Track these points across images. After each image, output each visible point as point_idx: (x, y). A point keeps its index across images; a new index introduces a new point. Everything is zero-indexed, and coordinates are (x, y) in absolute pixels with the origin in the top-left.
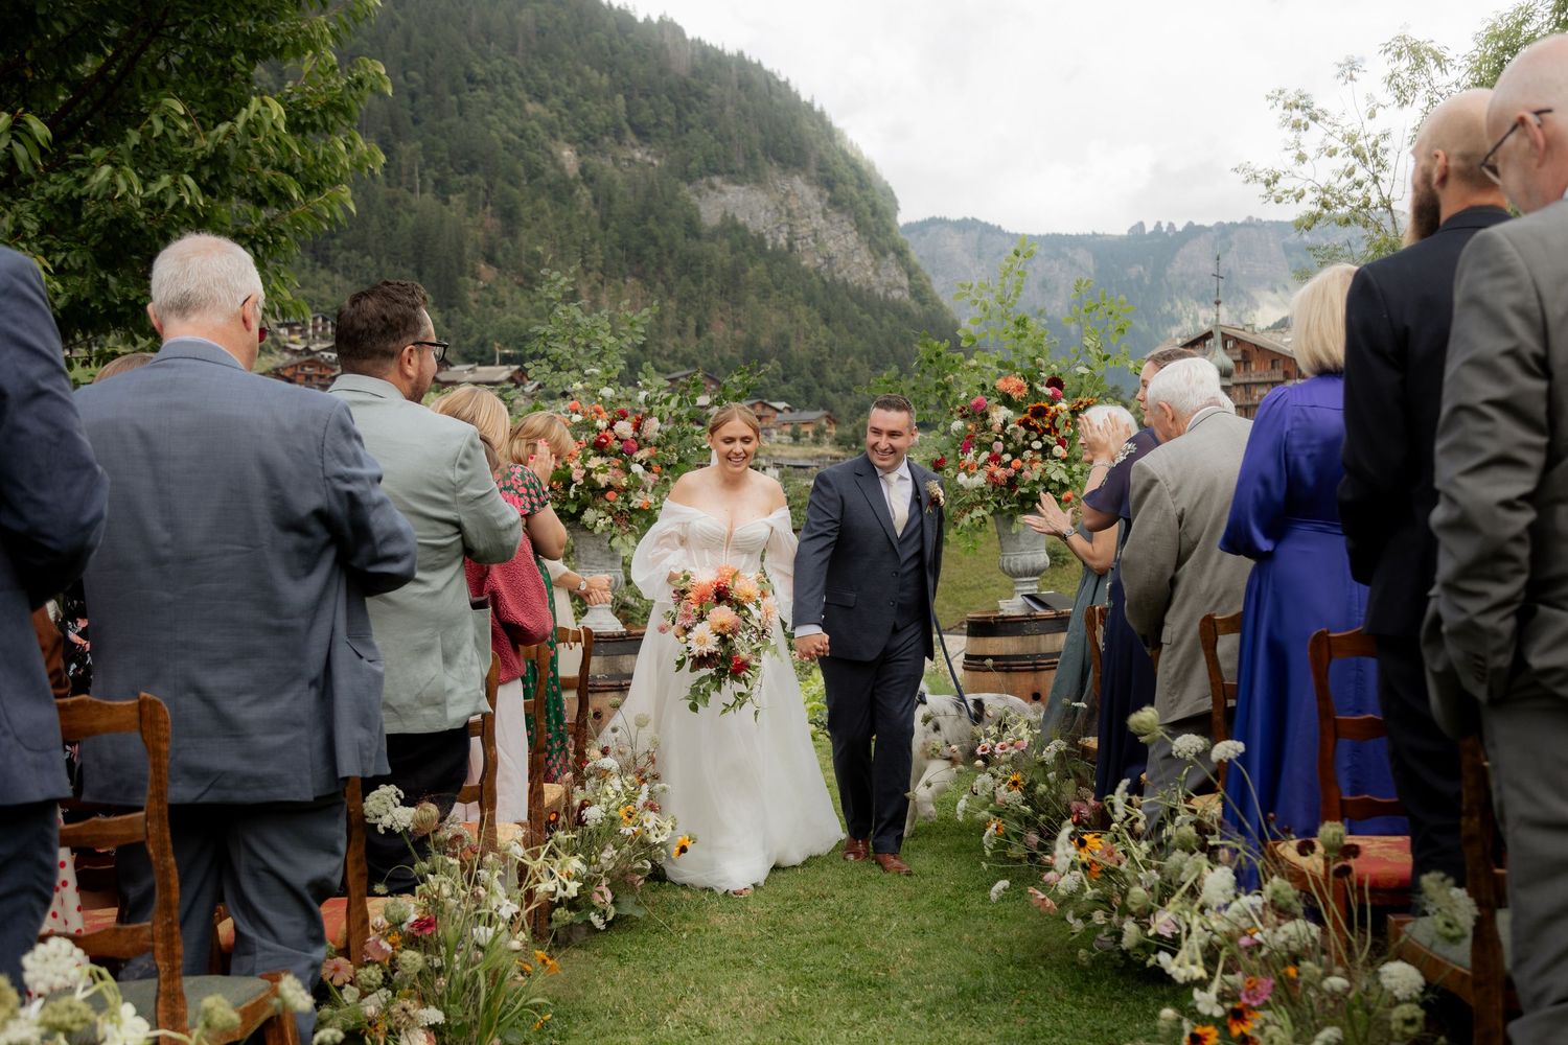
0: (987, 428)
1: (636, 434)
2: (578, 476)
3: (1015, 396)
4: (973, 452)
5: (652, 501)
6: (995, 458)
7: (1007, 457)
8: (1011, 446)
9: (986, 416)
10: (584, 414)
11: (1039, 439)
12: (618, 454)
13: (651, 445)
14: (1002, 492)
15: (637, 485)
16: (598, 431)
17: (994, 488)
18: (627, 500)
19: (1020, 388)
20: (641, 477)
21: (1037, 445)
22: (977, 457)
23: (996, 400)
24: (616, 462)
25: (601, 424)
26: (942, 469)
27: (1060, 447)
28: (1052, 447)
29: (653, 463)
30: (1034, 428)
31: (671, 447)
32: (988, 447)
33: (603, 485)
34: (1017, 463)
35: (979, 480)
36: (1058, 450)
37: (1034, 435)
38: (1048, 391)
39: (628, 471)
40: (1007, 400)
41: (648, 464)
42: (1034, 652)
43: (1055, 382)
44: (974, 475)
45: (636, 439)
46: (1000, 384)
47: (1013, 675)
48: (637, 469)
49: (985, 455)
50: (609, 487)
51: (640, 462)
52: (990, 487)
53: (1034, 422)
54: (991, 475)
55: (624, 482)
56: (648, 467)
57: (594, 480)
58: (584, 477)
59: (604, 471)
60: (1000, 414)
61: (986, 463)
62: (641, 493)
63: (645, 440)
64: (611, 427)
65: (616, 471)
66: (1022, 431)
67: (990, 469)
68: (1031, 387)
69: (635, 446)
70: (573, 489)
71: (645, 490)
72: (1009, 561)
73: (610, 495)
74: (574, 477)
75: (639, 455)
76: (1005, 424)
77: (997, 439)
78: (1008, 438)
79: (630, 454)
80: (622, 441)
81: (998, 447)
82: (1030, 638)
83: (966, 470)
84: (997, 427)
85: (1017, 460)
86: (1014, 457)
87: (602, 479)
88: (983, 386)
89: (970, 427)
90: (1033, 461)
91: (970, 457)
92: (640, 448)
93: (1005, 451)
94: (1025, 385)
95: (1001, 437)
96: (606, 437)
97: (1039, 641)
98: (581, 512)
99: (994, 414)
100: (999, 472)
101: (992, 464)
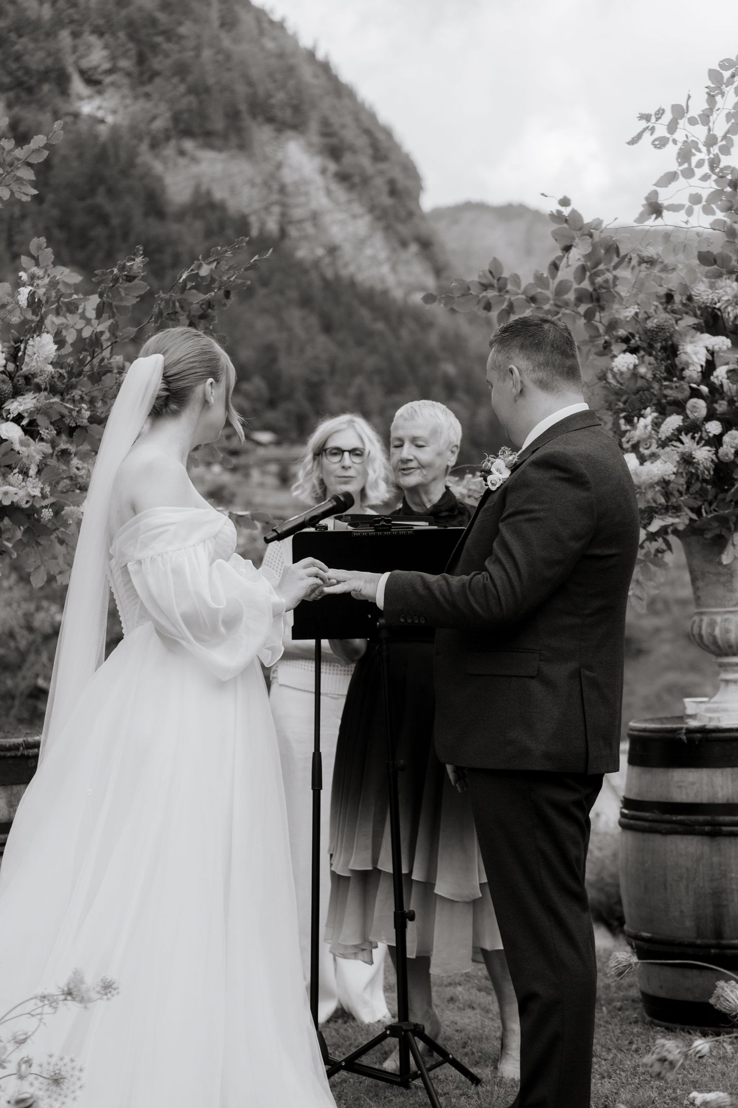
0: (674, 371)
1: (11, 367)
3: (730, 313)
4: (650, 415)
5: (37, 492)
6: (692, 428)
7: (714, 427)
8: (722, 406)
9: (673, 350)
13: (38, 389)
14: (702, 493)
17: (689, 484)
20: (17, 447)
22: (657, 425)
23: (690, 320)
29: (42, 421)
31: (77, 393)
32: (679, 407)
34: (735, 437)
35: (663, 467)
40: (712, 323)
41: (32, 423)
44: (654, 456)
45: (11, 376)
46: (702, 291)
48: (12, 431)
49: (674, 421)
51: (18, 419)
52: (682, 481)
54: (687, 460)
56: (31, 431)
60: (698, 349)
61: (676, 437)
62: (15, 477)
63: (28, 379)
67: (681, 448)
69: (8, 387)
71: (25, 473)
72: (712, 624)
75: (15, 406)
76: (710, 367)
77: (695, 393)
78: (716, 392)
81: (698, 408)
83: (635, 448)
84: (694, 372)
85: (734, 432)
86: (727, 428)
88: (669, 297)
89: (644, 369)
91: (644, 424)
92: (17, 393)
93: (710, 417)
95: (704, 389)
99: (689, 347)
100: (703, 454)
101: (686, 439)
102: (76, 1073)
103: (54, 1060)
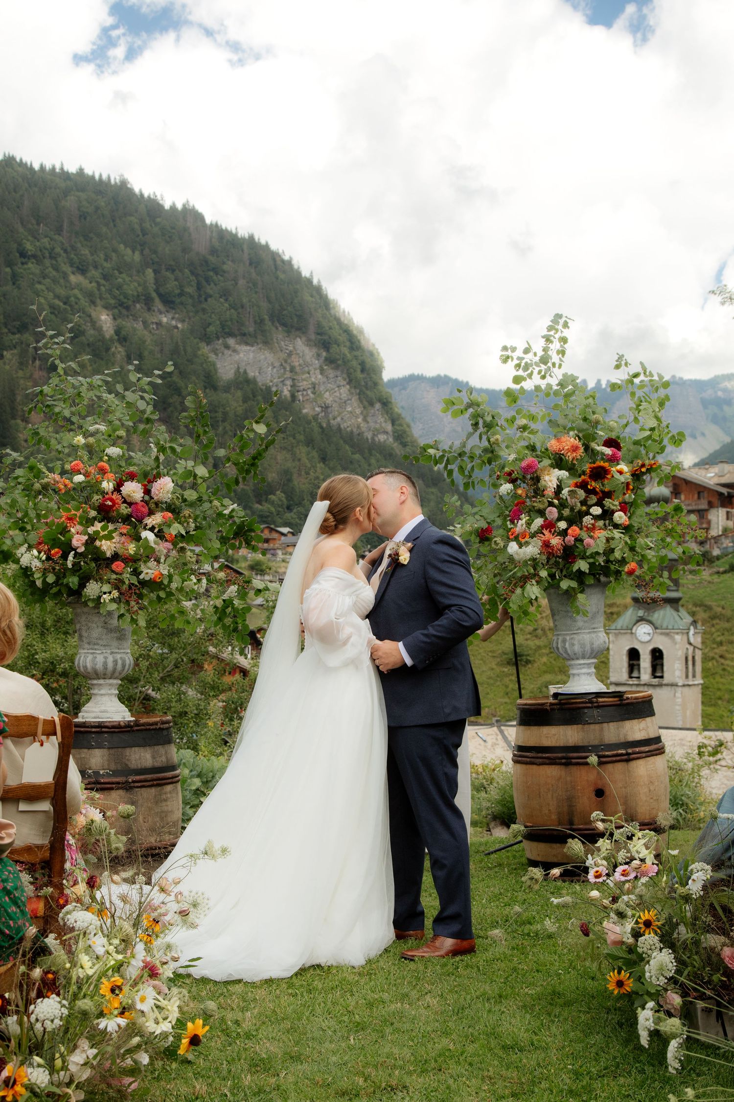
0: (538, 492)
1: (147, 498)
2: (78, 541)
3: (570, 456)
4: (524, 518)
5: (166, 572)
6: (549, 525)
7: (562, 525)
8: (566, 512)
9: (537, 479)
10: (86, 475)
11: (599, 504)
12: (126, 519)
13: (163, 510)
14: (557, 564)
15: (149, 554)
16: (103, 493)
17: (548, 559)
18: (136, 573)
19: (575, 449)
20: (152, 545)
21: (597, 511)
22: (529, 524)
23: (547, 462)
24: (125, 529)
25: (108, 485)
26: (488, 539)
27: (621, 514)
28: (613, 512)
29: (167, 530)
30: (593, 492)
31: (186, 513)
32: (541, 513)
33: (108, 555)
34: (574, 530)
35: (532, 550)
36: (620, 517)
37: (594, 499)
38: (608, 451)
39: (138, 538)
40: (559, 462)
41: (160, 531)
42: (596, 743)
43: (611, 443)
44: (527, 543)
45: (147, 503)
46: (553, 444)
47: (574, 769)
48: (149, 536)
49: (539, 522)
50: (116, 556)
51: (152, 529)
52: (544, 557)
53: (593, 484)
54: (546, 544)
55: (132, 548)
56: (160, 535)
57: (98, 549)
58: (86, 544)
59: (109, 537)
60: (551, 478)
61: (540, 531)
62: (152, 563)
63: (156, 504)
64: (118, 489)
65: (123, 539)
66: (581, 493)
67: (544, 538)
68: (587, 448)
69: (145, 510)
70: (71, 557)
71: (158, 561)
72: (564, 641)
73: (117, 566)
74: (75, 543)
75: (150, 521)
76: (559, 489)
77: (551, 504)
78: (563, 505)
79: (140, 520)
80: (130, 504)
81: (553, 513)
82: (592, 727)
83: (516, 539)
84: (550, 492)
85: (574, 527)
86: (570, 525)
87: (107, 547)
88: (534, 447)
89: (520, 492)
90: (593, 528)
91: (521, 524)
92: (151, 513)
93: (560, 519)
94: (580, 445)
95: (556, 502)
96: (111, 500)
97: (602, 730)
98: (82, 586)
99: (547, 478)
100: (555, 541)
101: (546, 532)
102: (205, 901)
103: (193, 894)
